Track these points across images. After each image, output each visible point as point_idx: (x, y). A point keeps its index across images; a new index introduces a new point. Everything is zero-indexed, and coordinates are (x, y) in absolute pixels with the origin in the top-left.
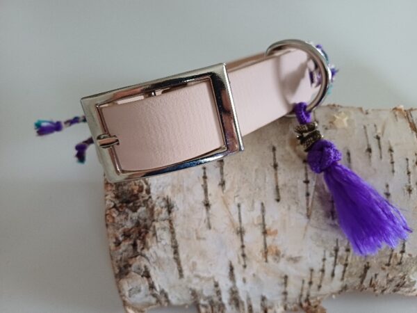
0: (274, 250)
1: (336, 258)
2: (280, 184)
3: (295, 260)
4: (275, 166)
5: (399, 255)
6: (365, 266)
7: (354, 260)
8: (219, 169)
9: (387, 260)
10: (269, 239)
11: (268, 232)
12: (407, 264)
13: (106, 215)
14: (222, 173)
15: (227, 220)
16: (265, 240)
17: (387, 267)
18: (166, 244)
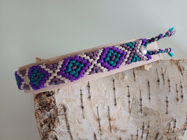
0: (114, 127)
1: (143, 130)
2: (116, 97)
3: (124, 131)
4: (114, 89)
5: (173, 129)
6: (157, 133)
7: (152, 131)
8: (88, 90)
9: (167, 131)
10: (112, 123)
11: (111, 119)
12: (176, 132)
13: (36, 113)
14: (89, 92)
15: (92, 114)
16: (110, 123)
17: (167, 134)
18: (64, 125)
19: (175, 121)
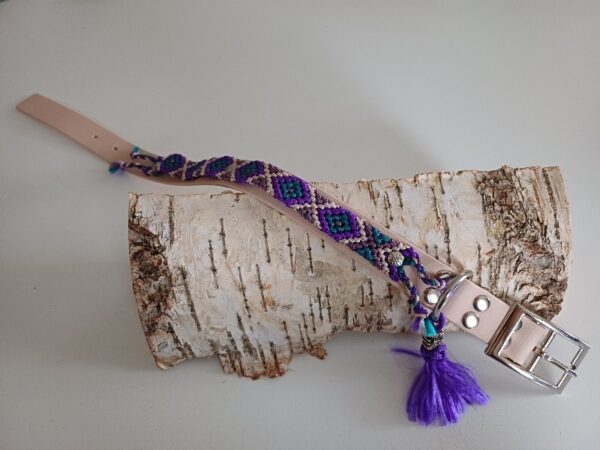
0: (271, 301)
1: (320, 303)
2: (270, 249)
3: (288, 307)
4: (266, 235)
5: (370, 297)
6: (345, 308)
7: (334, 304)
8: (221, 241)
9: (361, 302)
10: (265, 292)
11: (264, 287)
12: (378, 304)
13: (134, 285)
14: (224, 244)
15: (231, 281)
16: (262, 293)
17: (362, 308)
18: (184, 304)
19: (370, 283)
